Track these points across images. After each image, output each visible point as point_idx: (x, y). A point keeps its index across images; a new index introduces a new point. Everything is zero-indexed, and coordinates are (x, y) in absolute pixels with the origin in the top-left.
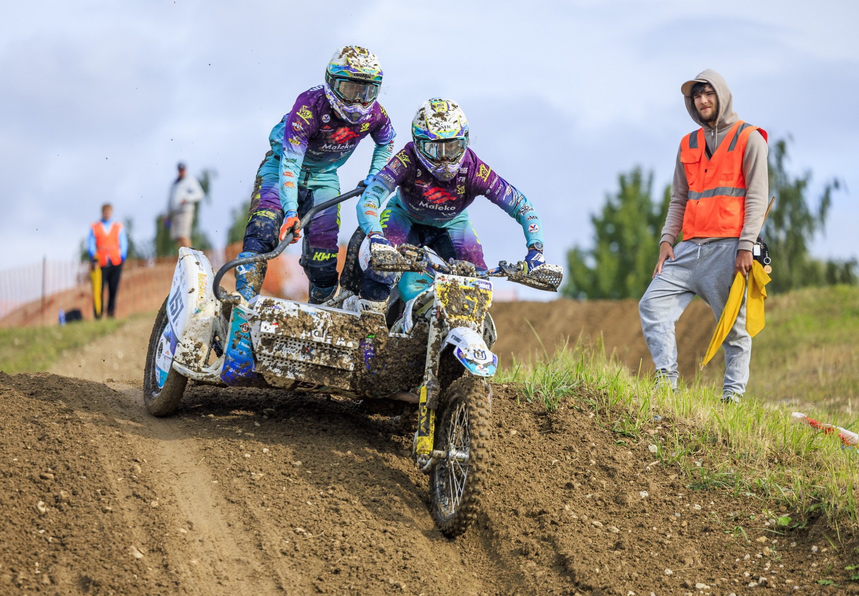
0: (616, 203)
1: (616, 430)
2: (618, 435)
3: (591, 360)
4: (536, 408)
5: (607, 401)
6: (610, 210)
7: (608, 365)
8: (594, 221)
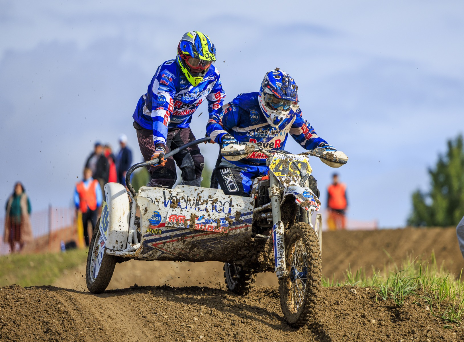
0: (446, 160)
1: (445, 318)
2: (446, 322)
3: (427, 270)
4: (389, 304)
5: (438, 298)
6: (441, 165)
7: (439, 272)
8: (431, 172)
